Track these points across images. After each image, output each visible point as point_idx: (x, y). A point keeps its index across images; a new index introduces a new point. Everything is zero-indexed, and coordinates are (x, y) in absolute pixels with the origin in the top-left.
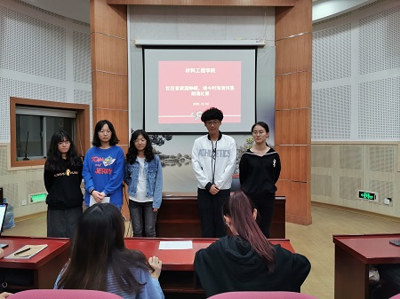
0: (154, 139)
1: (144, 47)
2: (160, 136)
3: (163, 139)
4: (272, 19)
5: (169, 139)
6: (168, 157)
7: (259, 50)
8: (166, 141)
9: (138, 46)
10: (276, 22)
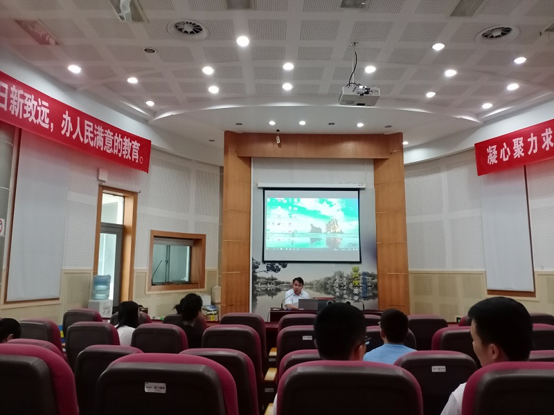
0: (272, 266)
1: (265, 189)
2: (277, 264)
3: (280, 267)
4: (372, 167)
5: (284, 266)
6: (283, 283)
7: (361, 192)
8: (282, 269)
9: (259, 188)
10: (375, 169)
